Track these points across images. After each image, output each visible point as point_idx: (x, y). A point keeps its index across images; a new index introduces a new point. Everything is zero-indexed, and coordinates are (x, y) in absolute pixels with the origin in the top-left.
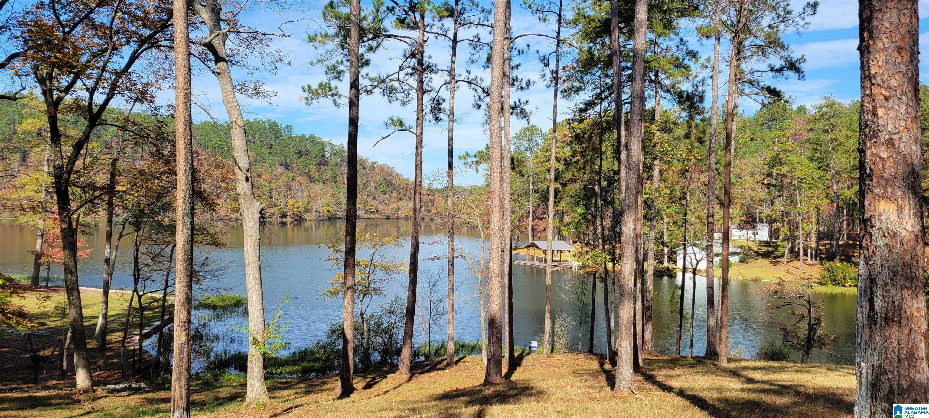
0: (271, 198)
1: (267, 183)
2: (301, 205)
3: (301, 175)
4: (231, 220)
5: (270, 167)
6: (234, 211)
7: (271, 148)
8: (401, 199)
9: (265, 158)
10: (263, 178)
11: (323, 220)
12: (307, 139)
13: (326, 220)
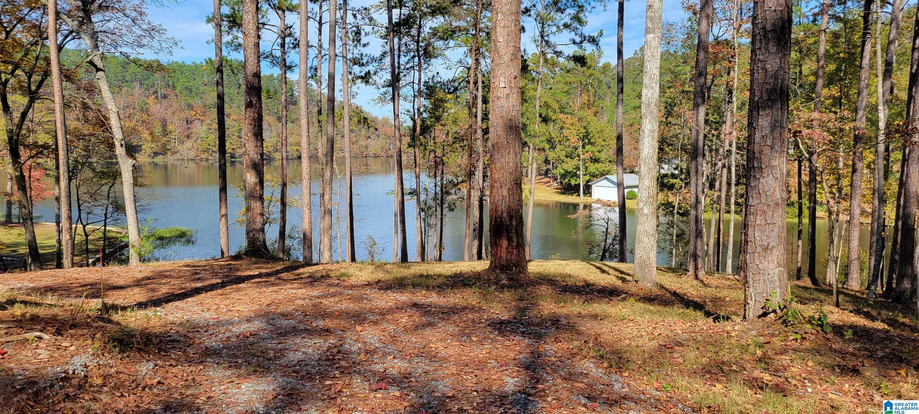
0: (240, 138)
1: (236, 124)
2: (270, 144)
3: (270, 115)
4: (202, 160)
5: (239, 107)
6: (204, 151)
7: (239, 88)
8: (369, 137)
9: (234, 98)
10: (231, 118)
11: (292, 159)
12: (275, 79)
13: (295, 159)
